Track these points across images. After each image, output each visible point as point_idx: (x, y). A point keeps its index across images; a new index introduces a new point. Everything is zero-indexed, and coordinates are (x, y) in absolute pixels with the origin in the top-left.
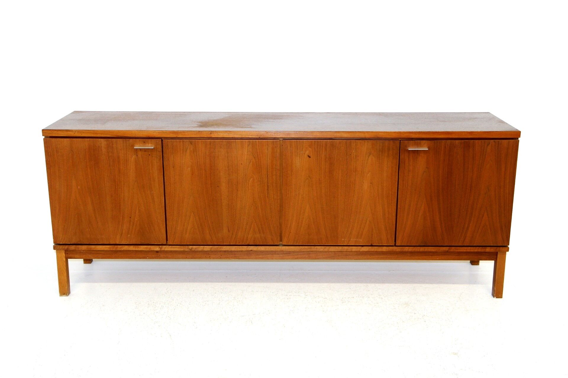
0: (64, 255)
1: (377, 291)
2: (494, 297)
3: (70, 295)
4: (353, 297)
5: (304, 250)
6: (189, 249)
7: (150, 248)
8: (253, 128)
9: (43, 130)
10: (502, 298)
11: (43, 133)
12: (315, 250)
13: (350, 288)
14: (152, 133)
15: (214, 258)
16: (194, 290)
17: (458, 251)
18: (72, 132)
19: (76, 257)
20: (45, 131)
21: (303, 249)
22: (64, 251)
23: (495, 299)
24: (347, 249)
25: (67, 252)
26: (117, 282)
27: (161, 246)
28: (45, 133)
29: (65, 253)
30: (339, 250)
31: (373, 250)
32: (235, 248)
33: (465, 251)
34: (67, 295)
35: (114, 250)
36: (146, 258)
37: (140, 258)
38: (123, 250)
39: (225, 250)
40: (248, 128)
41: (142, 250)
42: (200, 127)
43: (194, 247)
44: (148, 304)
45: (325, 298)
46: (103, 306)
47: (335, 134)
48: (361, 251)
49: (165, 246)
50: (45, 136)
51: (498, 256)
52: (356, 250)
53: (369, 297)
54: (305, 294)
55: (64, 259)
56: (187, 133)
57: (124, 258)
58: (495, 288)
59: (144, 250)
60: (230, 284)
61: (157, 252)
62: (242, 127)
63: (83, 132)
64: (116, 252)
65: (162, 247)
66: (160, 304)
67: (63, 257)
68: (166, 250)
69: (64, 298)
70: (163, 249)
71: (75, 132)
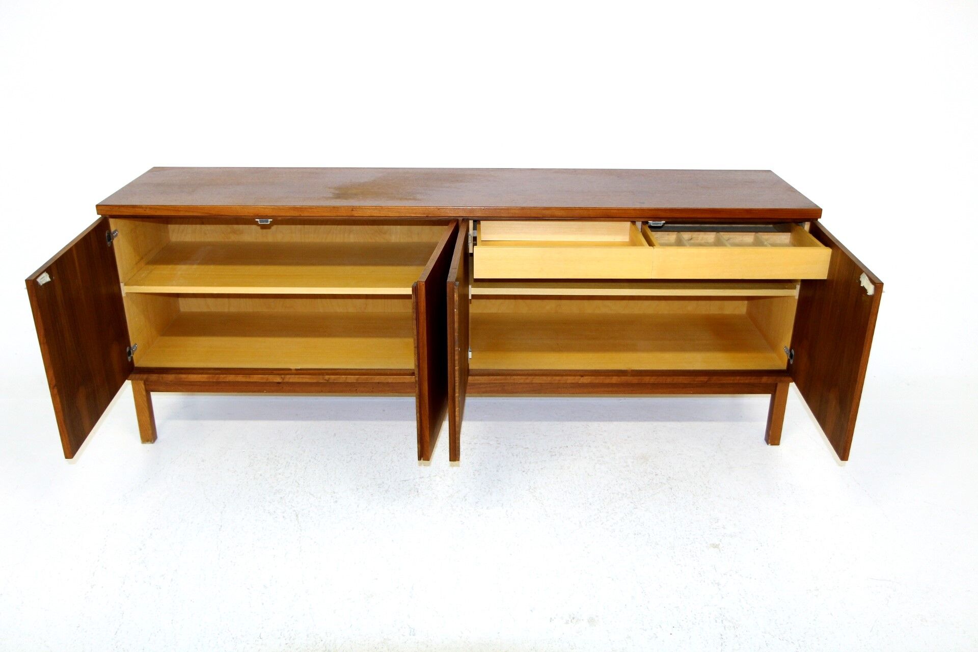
0: (143, 386)
1: (602, 435)
2: (768, 444)
3: (157, 441)
4: (567, 447)
5: (495, 382)
6: (325, 380)
7: (267, 379)
8: (418, 200)
9: (97, 206)
10: (779, 445)
11: (97, 210)
12: (512, 381)
13: (563, 431)
14: (263, 209)
15: (362, 392)
16: (335, 435)
17: (722, 382)
18: (141, 209)
19: (161, 390)
20: (101, 208)
21: (494, 380)
22: (143, 382)
23: (770, 446)
24: (559, 380)
25: (147, 383)
26: (225, 419)
27: (283, 376)
28: (101, 210)
29: (145, 384)
30: (548, 382)
31: (597, 381)
32: (393, 378)
33: (731, 382)
34: (152, 441)
35: (214, 380)
36: (263, 392)
37: (255, 392)
38: (227, 381)
39: (378, 381)
40: (410, 201)
41: (255, 381)
42: (336, 198)
43: (333, 377)
44: (268, 459)
45: (525, 448)
46: (203, 461)
47: (544, 212)
48: (580, 382)
49: (290, 376)
50: (102, 215)
51: (778, 388)
52: (573, 382)
53: (590, 446)
54: (497, 441)
55: (144, 393)
56: (315, 210)
57: (231, 392)
58: (770, 432)
59: (257, 381)
60: (389, 422)
61: (279, 383)
62: (401, 199)
63: (158, 209)
64: (218, 383)
65: (284, 378)
66: (285, 459)
67: (142, 390)
68: (291, 380)
69: (148, 446)
70: (286, 380)
71: (146, 208)
